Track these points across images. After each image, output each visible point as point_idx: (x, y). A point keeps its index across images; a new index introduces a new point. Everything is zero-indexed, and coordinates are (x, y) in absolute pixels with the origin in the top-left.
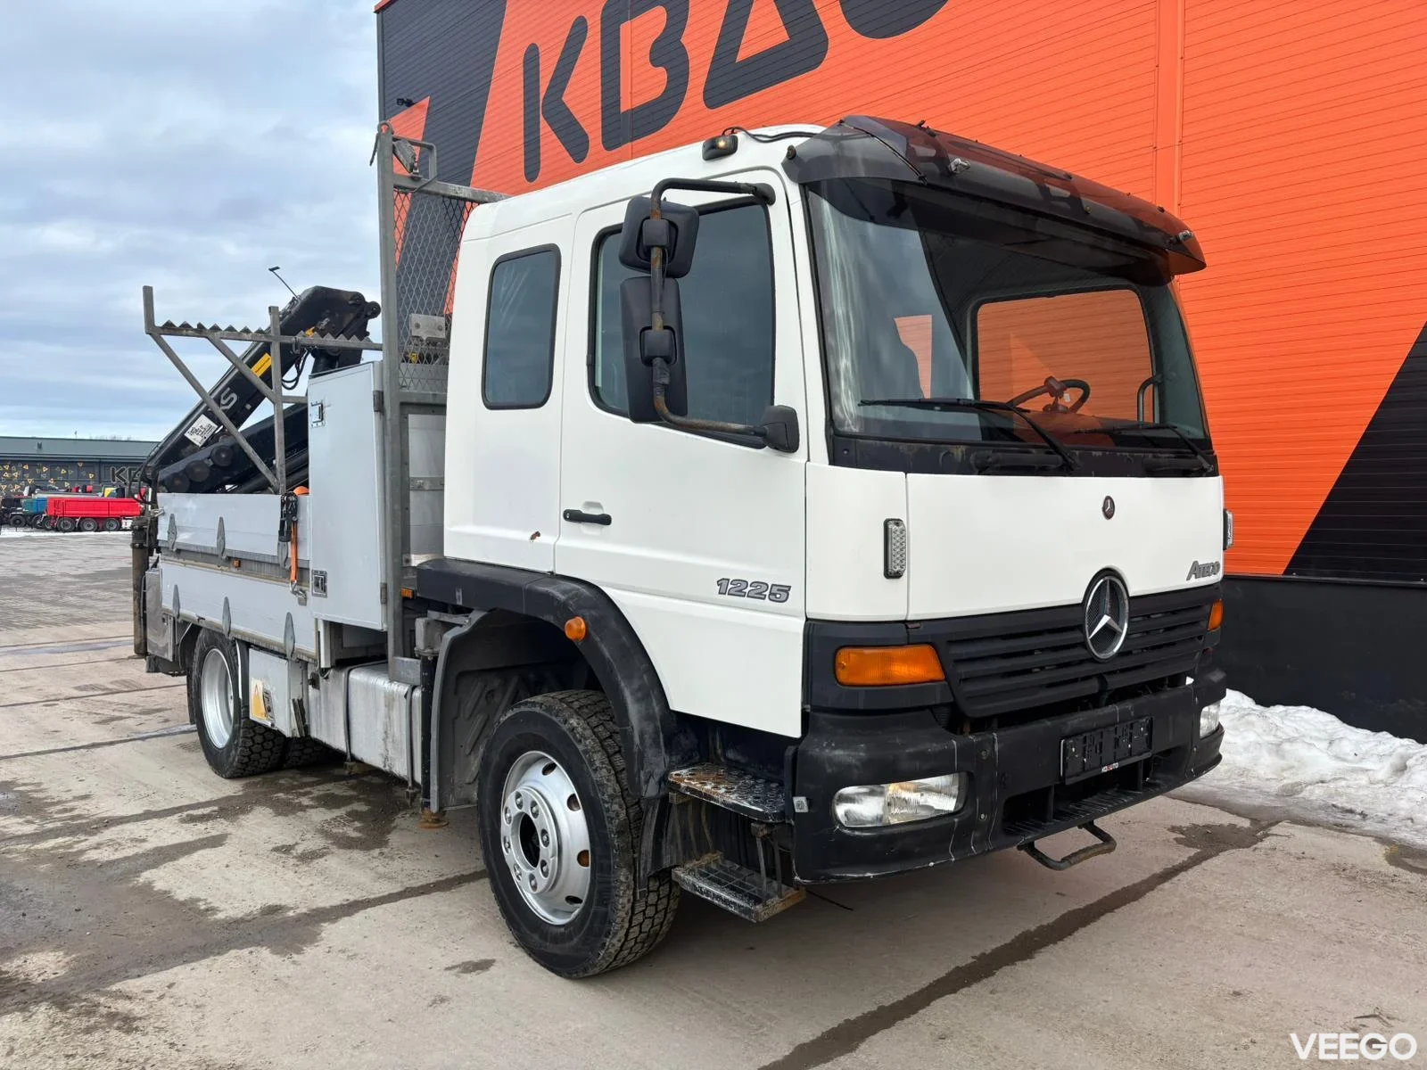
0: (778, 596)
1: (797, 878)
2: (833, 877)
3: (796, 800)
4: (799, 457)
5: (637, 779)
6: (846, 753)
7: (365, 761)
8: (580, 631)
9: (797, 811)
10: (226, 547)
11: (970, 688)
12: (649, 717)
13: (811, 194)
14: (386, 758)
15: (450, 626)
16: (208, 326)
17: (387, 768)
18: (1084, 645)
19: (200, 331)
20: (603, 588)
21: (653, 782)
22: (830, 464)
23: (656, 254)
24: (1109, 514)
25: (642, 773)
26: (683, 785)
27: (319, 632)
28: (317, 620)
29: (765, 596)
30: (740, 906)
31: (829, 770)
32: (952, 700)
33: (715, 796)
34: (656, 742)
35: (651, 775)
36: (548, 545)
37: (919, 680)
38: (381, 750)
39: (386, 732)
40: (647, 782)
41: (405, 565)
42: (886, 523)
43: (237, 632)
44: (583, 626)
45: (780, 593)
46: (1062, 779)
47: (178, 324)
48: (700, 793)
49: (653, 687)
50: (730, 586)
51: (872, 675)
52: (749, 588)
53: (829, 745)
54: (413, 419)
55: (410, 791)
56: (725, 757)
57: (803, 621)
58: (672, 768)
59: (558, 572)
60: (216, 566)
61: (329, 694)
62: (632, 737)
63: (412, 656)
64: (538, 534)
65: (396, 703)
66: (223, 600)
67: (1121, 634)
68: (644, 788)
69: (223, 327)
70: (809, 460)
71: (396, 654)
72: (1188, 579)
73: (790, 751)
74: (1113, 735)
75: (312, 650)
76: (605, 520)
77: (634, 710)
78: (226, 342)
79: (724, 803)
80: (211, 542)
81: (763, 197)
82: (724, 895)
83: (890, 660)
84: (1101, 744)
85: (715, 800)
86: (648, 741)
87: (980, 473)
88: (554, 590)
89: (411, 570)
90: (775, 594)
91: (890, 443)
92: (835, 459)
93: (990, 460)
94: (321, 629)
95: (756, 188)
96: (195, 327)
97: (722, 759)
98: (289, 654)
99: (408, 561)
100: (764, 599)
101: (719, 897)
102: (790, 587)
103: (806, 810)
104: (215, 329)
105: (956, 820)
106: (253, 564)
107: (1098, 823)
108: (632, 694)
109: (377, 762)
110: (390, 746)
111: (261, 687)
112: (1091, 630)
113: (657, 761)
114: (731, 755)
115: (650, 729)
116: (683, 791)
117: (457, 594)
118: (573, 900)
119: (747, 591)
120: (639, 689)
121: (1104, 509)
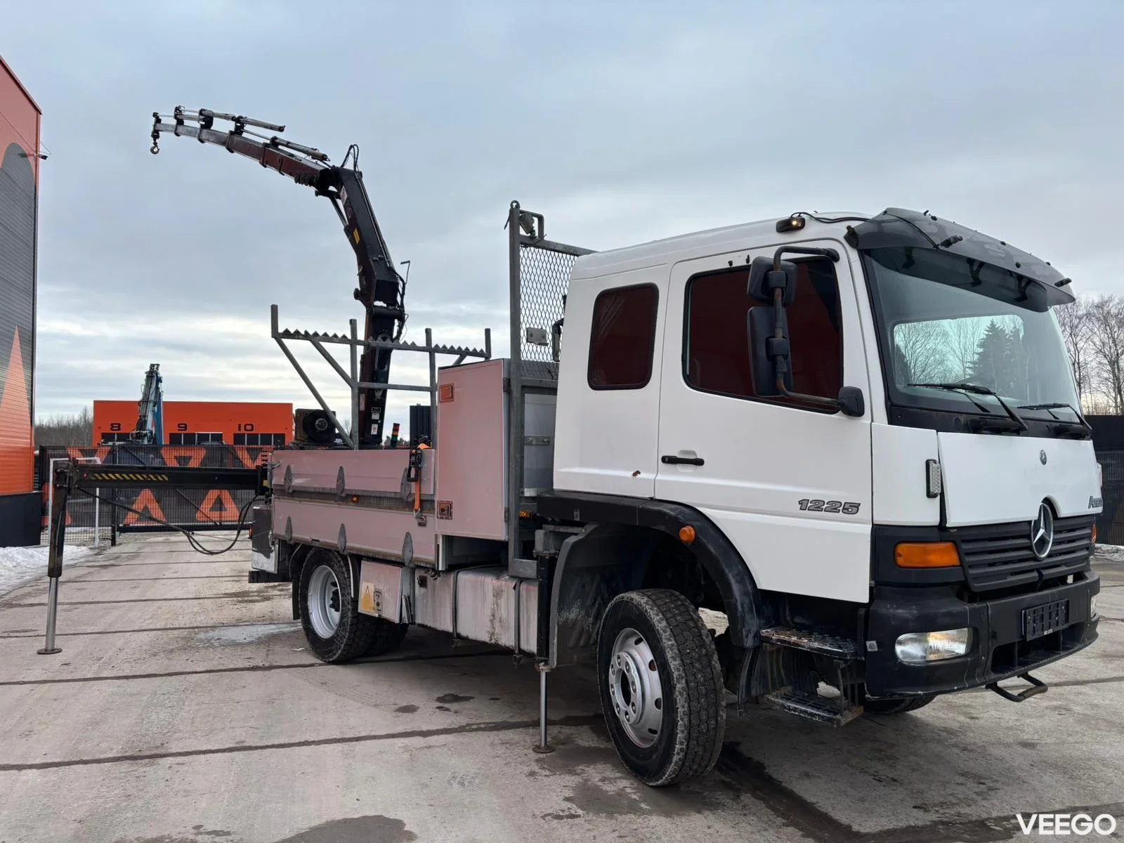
0: (850, 510)
1: (868, 696)
2: (896, 694)
3: (868, 643)
4: (865, 419)
5: (740, 634)
6: (904, 611)
7: (470, 638)
8: (690, 536)
9: (869, 650)
10: (346, 488)
11: (972, 572)
12: (746, 593)
13: (866, 257)
14: (493, 634)
15: (568, 535)
16: (311, 333)
17: (493, 641)
18: (1030, 548)
19: (306, 336)
20: (697, 508)
21: (751, 636)
22: (889, 424)
23: (778, 292)
24: (1044, 462)
25: (744, 630)
26: (774, 638)
27: (438, 545)
28: (436, 536)
29: (839, 510)
30: (823, 717)
31: (893, 623)
32: (963, 579)
33: (802, 644)
34: (751, 610)
35: (749, 631)
36: (651, 480)
37: (946, 565)
38: (489, 628)
39: (493, 615)
40: (747, 636)
41: (521, 495)
42: (928, 463)
43: (352, 548)
44: (693, 532)
45: (852, 508)
46: (1024, 637)
47: (292, 331)
48: (789, 643)
49: (746, 574)
50: (809, 504)
51: (916, 562)
52: (826, 506)
53: (891, 607)
54: (529, 397)
55: (518, 656)
56: (793, 622)
57: (870, 526)
58: (761, 628)
59: (657, 497)
60: (333, 502)
61: (436, 591)
62: (736, 606)
63: (530, 557)
64: (638, 472)
65: (505, 595)
66: (339, 527)
67: (1049, 542)
68: (745, 640)
69: (321, 333)
70: (872, 421)
71: (515, 557)
72: (1089, 507)
73: (862, 612)
74: (1049, 611)
75: (432, 558)
76: (699, 462)
77: (736, 588)
78: (322, 343)
79: (810, 648)
80: (331, 485)
81: (832, 257)
82: (809, 710)
83: (926, 552)
84: (1042, 615)
85: (802, 647)
86: (746, 610)
87: (974, 433)
88: (666, 509)
89: (524, 499)
90: (848, 509)
91: (927, 412)
92: (892, 420)
93: (982, 423)
94: (440, 542)
95: (828, 251)
96: (303, 333)
97: (791, 623)
98: (407, 563)
99: (523, 493)
100: (838, 512)
101: (805, 712)
102: (859, 504)
103: (876, 649)
104: (316, 334)
105: (969, 659)
106: (372, 499)
107: (1031, 673)
108: (734, 577)
109: (483, 636)
110: (497, 624)
111: (373, 588)
112: (1034, 539)
113: (752, 623)
114: (797, 620)
115: (747, 601)
116: (774, 642)
117: (575, 513)
118: (653, 731)
119: (824, 507)
120: (737, 575)
121: (1041, 459)
